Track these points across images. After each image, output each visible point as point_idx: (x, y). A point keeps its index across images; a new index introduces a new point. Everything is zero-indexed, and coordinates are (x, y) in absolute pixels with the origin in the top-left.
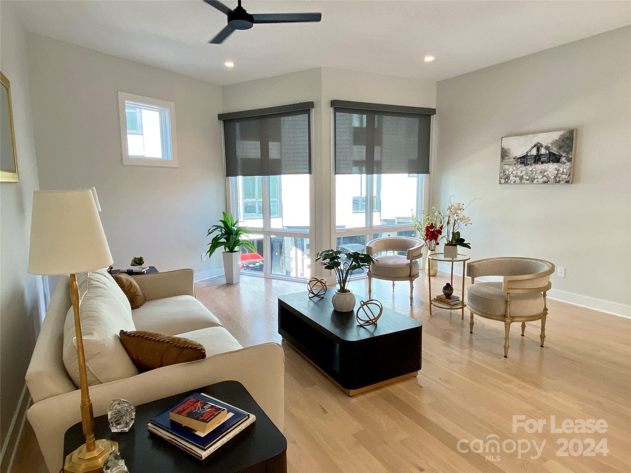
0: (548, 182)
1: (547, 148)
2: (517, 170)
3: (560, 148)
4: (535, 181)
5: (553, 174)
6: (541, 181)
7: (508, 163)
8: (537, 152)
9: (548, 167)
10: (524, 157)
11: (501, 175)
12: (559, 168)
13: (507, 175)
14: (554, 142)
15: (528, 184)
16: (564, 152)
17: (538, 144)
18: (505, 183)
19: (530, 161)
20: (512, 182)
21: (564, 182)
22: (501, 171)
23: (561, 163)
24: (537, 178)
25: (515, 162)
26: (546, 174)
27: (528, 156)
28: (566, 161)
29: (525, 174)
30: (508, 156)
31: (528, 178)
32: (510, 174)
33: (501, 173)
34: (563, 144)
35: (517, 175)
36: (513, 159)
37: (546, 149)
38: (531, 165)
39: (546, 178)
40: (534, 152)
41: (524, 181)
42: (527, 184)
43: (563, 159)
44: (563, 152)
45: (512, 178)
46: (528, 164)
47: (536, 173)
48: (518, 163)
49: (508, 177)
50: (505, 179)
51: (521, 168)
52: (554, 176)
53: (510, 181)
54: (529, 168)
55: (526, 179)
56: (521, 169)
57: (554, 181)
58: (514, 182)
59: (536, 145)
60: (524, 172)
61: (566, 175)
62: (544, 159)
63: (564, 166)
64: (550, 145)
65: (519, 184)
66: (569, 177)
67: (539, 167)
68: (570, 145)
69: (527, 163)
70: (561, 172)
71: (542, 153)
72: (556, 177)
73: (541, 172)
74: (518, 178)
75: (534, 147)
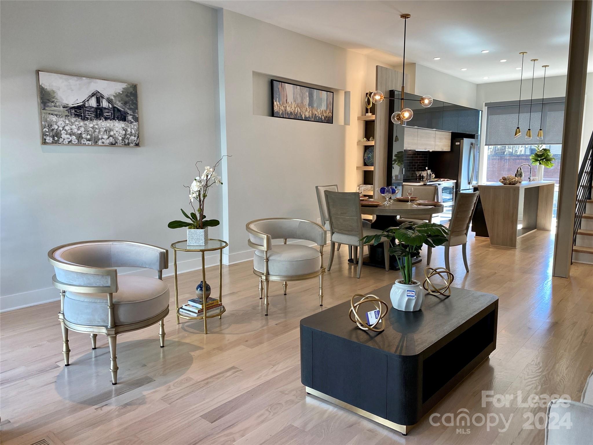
0: (116, 144)
1: (109, 101)
2: (72, 125)
3: (125, 103)
4: (100, 142)
5: (121, 135)
6: (107, 142)
7: (56, 113)
8: (98, 104)
9: (114, 125)
10: (79, 108)
11: (44, 130)
12: (126, 127)
13: (55, 131)
14: (117, 95)
15: (90, 145)
16: (130, 109)
17: (97, 93)
18: (53, 143)
19: (90, 115)
20: (66, 142)
21: (134, 144)
22: (43, 123)
23: (128, 122)
24: (102, 138)
25: (67, 113)
26: (112, 133)
27: (86, 107)
28: (133, 121)
29: (85, 131)
30: (53, 102)
31: (89, 137)
32: (61, 131)
33: (45, 128)
34: (127, 99)
35: (72, 132)
36: (63, 108)
37: (109, 103)
38: (91, 120)
39: (113, 138)
40: (93, 103)
41: (84, 141)
42: (88, 145)
43: (130, 118)
44: (128, 109)
45: (64, 136)
46: (88, 119)
47: (99, 132)
48: (71, 115)
49: (57, 135)
50: (53, 137)
51: (77, 123)
52: (122, 136)
53: (61, 140)
54: (90, 124)
55: (86, 139)
56: (78, 125)
57: (122, 142)
58: (70, 142)
59: (95, 94)
60: (82, 129)
61: (135, 136)
62: (107, 114)
63: (131, 126)
64: (113, 98)
65: (76, 145)
66: (138, 139)
67: (103, 124)
68: (135, 102)
69: (85, 116)
70: (129, 132)
71: (104, 106)
72: (124, 138)
73: (106, 131)
74: (74, 137)
75: (93, 96)
